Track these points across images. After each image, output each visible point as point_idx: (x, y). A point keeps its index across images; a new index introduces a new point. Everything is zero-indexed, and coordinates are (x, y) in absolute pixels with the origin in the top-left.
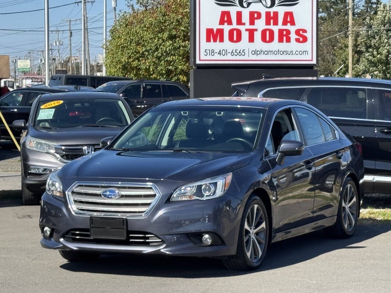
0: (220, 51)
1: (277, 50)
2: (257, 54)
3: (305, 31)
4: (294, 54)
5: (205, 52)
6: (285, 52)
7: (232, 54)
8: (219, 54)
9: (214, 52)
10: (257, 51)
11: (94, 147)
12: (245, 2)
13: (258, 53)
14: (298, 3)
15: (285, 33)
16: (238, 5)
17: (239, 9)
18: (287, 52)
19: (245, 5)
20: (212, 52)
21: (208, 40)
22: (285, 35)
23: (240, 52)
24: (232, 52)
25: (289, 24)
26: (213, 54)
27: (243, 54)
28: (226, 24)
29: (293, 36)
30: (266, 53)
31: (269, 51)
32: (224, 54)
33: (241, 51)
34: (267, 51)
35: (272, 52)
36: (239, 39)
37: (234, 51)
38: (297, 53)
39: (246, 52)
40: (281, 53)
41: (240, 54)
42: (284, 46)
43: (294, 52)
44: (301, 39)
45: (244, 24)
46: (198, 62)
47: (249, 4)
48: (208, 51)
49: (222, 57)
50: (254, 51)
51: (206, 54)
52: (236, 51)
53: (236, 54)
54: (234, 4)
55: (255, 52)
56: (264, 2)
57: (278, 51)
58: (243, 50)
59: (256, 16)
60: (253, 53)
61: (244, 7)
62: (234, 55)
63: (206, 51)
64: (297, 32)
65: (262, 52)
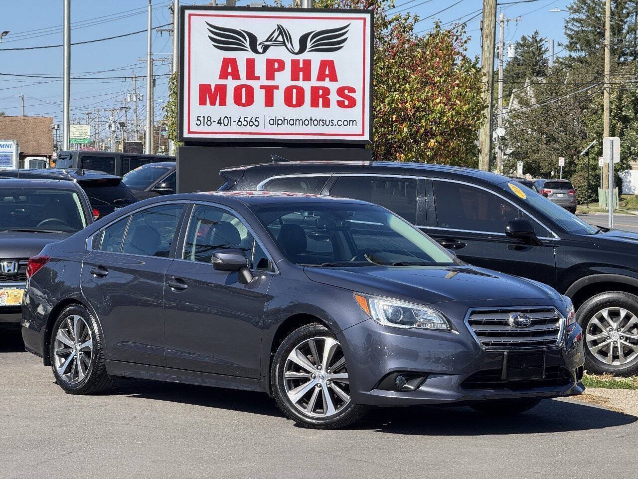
0: (220, 119)
1: (309, 119)
2: (278, 124)
3: (352, 90)
4: (335, 125)
5: (198, 120)
6: (321, 121)
7: (240, 123)
8: (218, 123)
9: (212, 121)
10: (278, 120)
11: (18, 262)
12: (260, 44)
13: (280, 122)
14: (342, 47)
15: (321, 92)
16: (249, 49)
17: (251, 55)
18: (324, 122)
19: (260, 49)
20: (208, 121)
21: (202, 102)
22: (320, 96)
23: (251, 121)
24: (239, 121)
25: (327, 79)
26: (209, 123)
27: (257, 123)
28: (230, 77)
29: (334, 98)
30: (292, 122)
31: (296, 120)
32: (226, 124)
33: (254, 120)
34: (293, 120)
35: (301, 121)
36: (250, 101)
37: (242, 120)
38: (340, 123)
39: (261, 120)
40: (316, 123)
41: (251, 124)
42: (320, 112)
43: (335, 123)
44: (346, 103)
45: (258, 78)
46: (186, 135)
47: (266, 48)
48: (202, 119)
49: (222, 128)
50: (273, 120)
51: (199, 124)
52: (246, 119)
53: (245, 123)
54: (243, 48)
55: (275, 122)
56: (289, 46)
57: (311, 120)
58: (256, 118)
59: (276, 65)
60: (272, 122)
61: (259, 53)
62: (242, 125)
63: (199, 118)
64: (340, 92)
65: (286, 121)
